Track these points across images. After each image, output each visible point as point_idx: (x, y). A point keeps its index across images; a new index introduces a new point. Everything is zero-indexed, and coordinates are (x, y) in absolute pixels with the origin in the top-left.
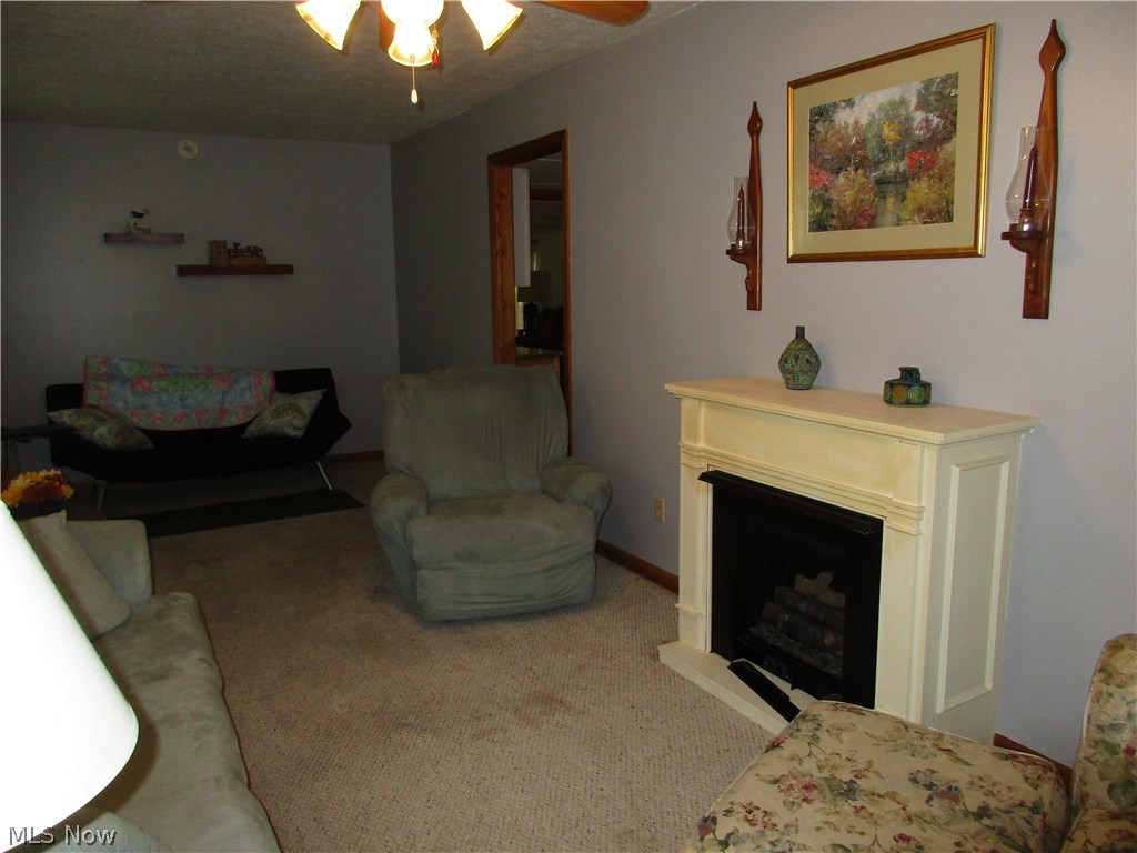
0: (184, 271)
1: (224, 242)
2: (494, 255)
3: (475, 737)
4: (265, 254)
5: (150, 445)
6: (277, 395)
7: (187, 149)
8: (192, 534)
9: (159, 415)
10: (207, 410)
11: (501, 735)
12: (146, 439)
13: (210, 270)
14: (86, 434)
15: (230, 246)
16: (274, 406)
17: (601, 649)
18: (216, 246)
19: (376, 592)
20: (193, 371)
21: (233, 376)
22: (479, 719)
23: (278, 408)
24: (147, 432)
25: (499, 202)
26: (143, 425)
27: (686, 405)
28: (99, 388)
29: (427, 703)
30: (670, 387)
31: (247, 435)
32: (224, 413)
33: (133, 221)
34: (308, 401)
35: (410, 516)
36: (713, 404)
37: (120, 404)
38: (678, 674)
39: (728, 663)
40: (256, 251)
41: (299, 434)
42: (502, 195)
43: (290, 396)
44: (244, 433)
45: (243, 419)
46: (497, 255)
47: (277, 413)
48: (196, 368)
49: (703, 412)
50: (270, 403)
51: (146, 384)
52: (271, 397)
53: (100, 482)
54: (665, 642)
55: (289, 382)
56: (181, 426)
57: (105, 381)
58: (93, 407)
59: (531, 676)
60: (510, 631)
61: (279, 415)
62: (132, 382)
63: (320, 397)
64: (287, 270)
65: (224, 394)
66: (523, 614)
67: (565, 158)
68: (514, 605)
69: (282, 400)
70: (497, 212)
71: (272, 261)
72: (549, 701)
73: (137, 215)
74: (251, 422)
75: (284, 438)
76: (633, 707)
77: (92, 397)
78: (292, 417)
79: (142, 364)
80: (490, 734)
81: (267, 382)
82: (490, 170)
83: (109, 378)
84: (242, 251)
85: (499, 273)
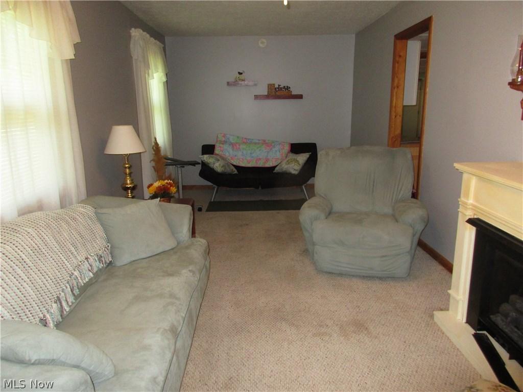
0: (257, 97)
1: (274, 84)
2: (393, 88)
3: (314, 335)
4: (291, 89)
5: (236, 172)
6: (290, 154)
7: (262, 43)
8: (242, 212)
9: (241, 160)
10: (260, 159)
11: (328, 337)
12: (234, 169)
13: (268, 97)
14: (211, 166)
15: (276, 86)
16: (287, 159)
17: (402, 305)
18: (270, 86)
19: (304, 251)
20: (257, 141)
21: (273, 144)
22: (321, 326)
23: (289, 160)
24: (236, 167)
25: (399, 59)
26: (235, 164)
27: (465, 176)
28: (220, 147)
29: (300, 311)
30: (456, 165)
31: (275, 171)
32: (267, 160)
33: (238, 75)
34: (303, 158)
35: (316, 218)
36: (480, 178)
37: (227, 154)
38: (441, 330)
39: (473, 332)
40: (287, 88)
41: (296, 172)
42: (400, 56)
43: (295, 155)
44: (274, 170)
45: (275, 164)
46: (394, 88)
47: (288, 163)
48: (259, 140)
49: (474, 182)
50: (286, 157)
51: (238, 146)
52: (287, 155)
53: (214, 186)
54: (442, 310)
55: (296, 148)
56: (250, 165)
57: (223, 144)
58: (218, 155)
59: (358, 310)
60: (357, 284)
61: (289, 163)
62: (233, 145)
63: (308, 156)
64: (300, 97)
65: (268, 152)
66: (370, 277)
67: (430, 34)
68: (362, 271)
69: (292, 156)
70: (397, 64)
71: (293, 93)
72: (360, 326)
73: (240, 74)
74: (277, 166)
75: (290, 174)
76: (405, 342)
77: (217, 151)
78: (295, 164)
79: (238, 137)
80: (322, 336)
81: (287, 148)
82: (395, 42)
83: (224, 143)
84: (281, 88)
85: (395, 97)
